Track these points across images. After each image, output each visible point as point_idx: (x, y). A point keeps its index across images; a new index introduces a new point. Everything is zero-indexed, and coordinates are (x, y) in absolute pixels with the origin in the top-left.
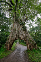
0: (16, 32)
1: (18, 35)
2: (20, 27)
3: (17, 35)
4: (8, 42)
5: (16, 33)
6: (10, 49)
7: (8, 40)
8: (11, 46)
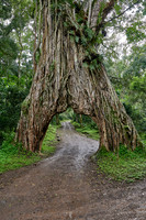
0: (58, 79)
1: (65, 93)
2: (77, 57)
3: (60, 95)
4: (28, 120)
5: (57, 87)
6: (37, 148)
7: (27, 112)
8: (41, 139)
